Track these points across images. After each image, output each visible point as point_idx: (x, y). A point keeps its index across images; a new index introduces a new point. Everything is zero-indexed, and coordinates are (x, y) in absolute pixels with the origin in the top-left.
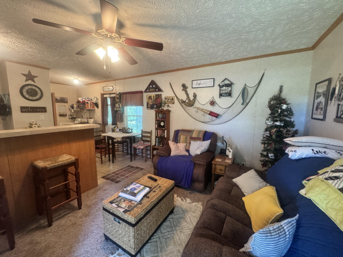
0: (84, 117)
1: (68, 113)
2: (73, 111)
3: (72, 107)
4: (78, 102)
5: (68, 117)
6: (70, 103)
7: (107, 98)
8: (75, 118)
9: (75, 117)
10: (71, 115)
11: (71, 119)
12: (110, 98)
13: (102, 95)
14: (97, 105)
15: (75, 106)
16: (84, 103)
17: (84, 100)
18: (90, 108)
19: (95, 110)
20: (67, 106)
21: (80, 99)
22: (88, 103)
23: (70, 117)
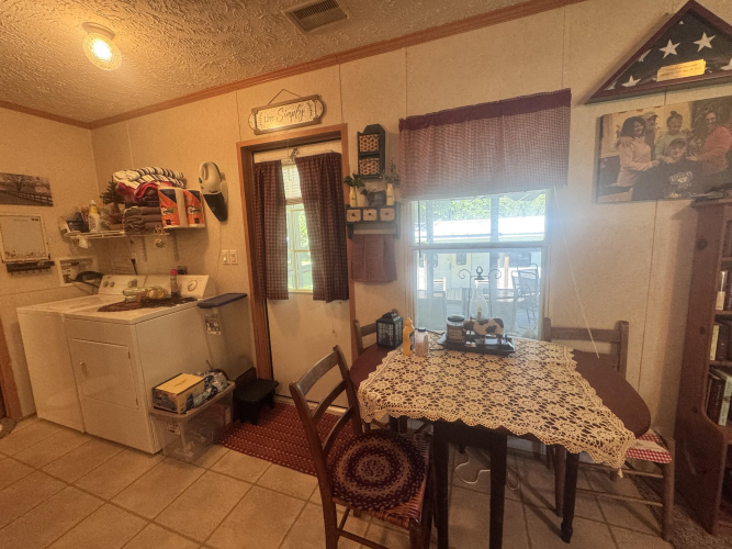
0: (142, 265)
1: (61, 254)
2: (84, 243)
3: (80, 223)
4: (116, 194)
5: (59, 271)
6: (65, 205)
7: (277, 165)
8: (99, 276)
9: (94, 267)
10: (75, 264)
11: (79, 278)
12: (302, 163)
13: (248, 152)
14: (218, 204)
15: (95, 218)
16: (149, 197)
17: (148, 179)
18: (183, 224)
19: (204, 230)
20: (52, 220)
21: (126, 177)
22: (172, 196)
23: (73, 273)
